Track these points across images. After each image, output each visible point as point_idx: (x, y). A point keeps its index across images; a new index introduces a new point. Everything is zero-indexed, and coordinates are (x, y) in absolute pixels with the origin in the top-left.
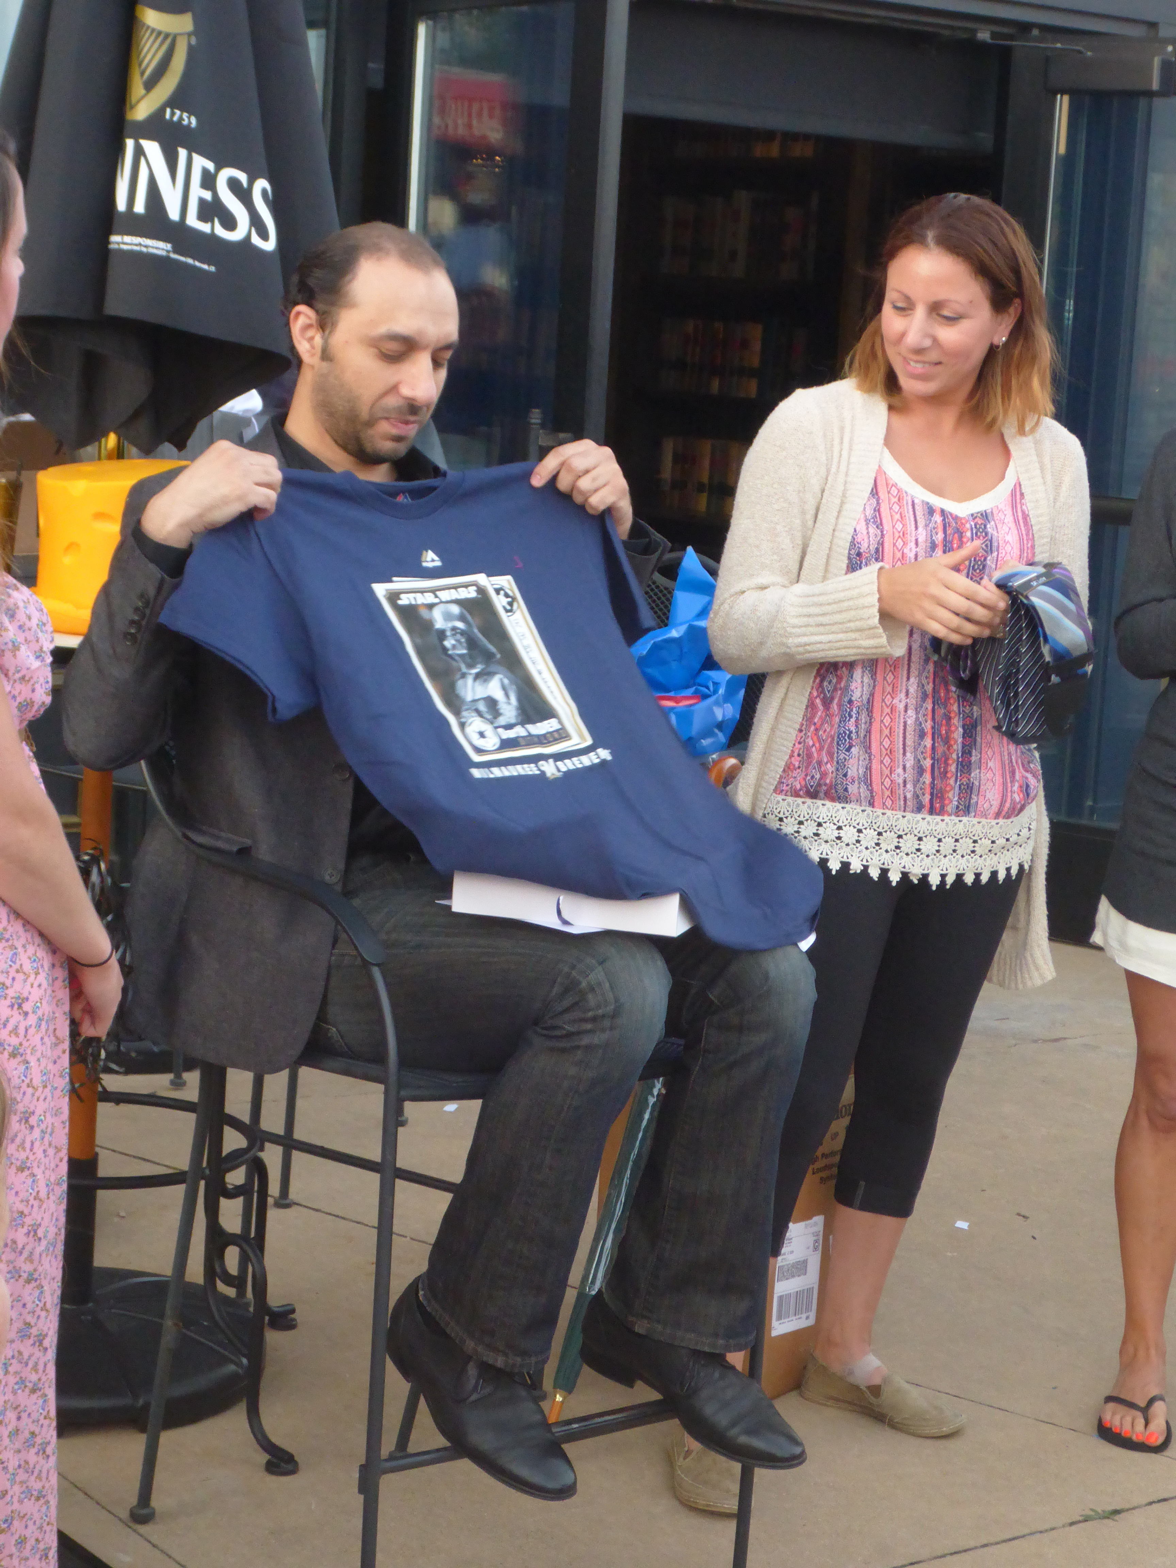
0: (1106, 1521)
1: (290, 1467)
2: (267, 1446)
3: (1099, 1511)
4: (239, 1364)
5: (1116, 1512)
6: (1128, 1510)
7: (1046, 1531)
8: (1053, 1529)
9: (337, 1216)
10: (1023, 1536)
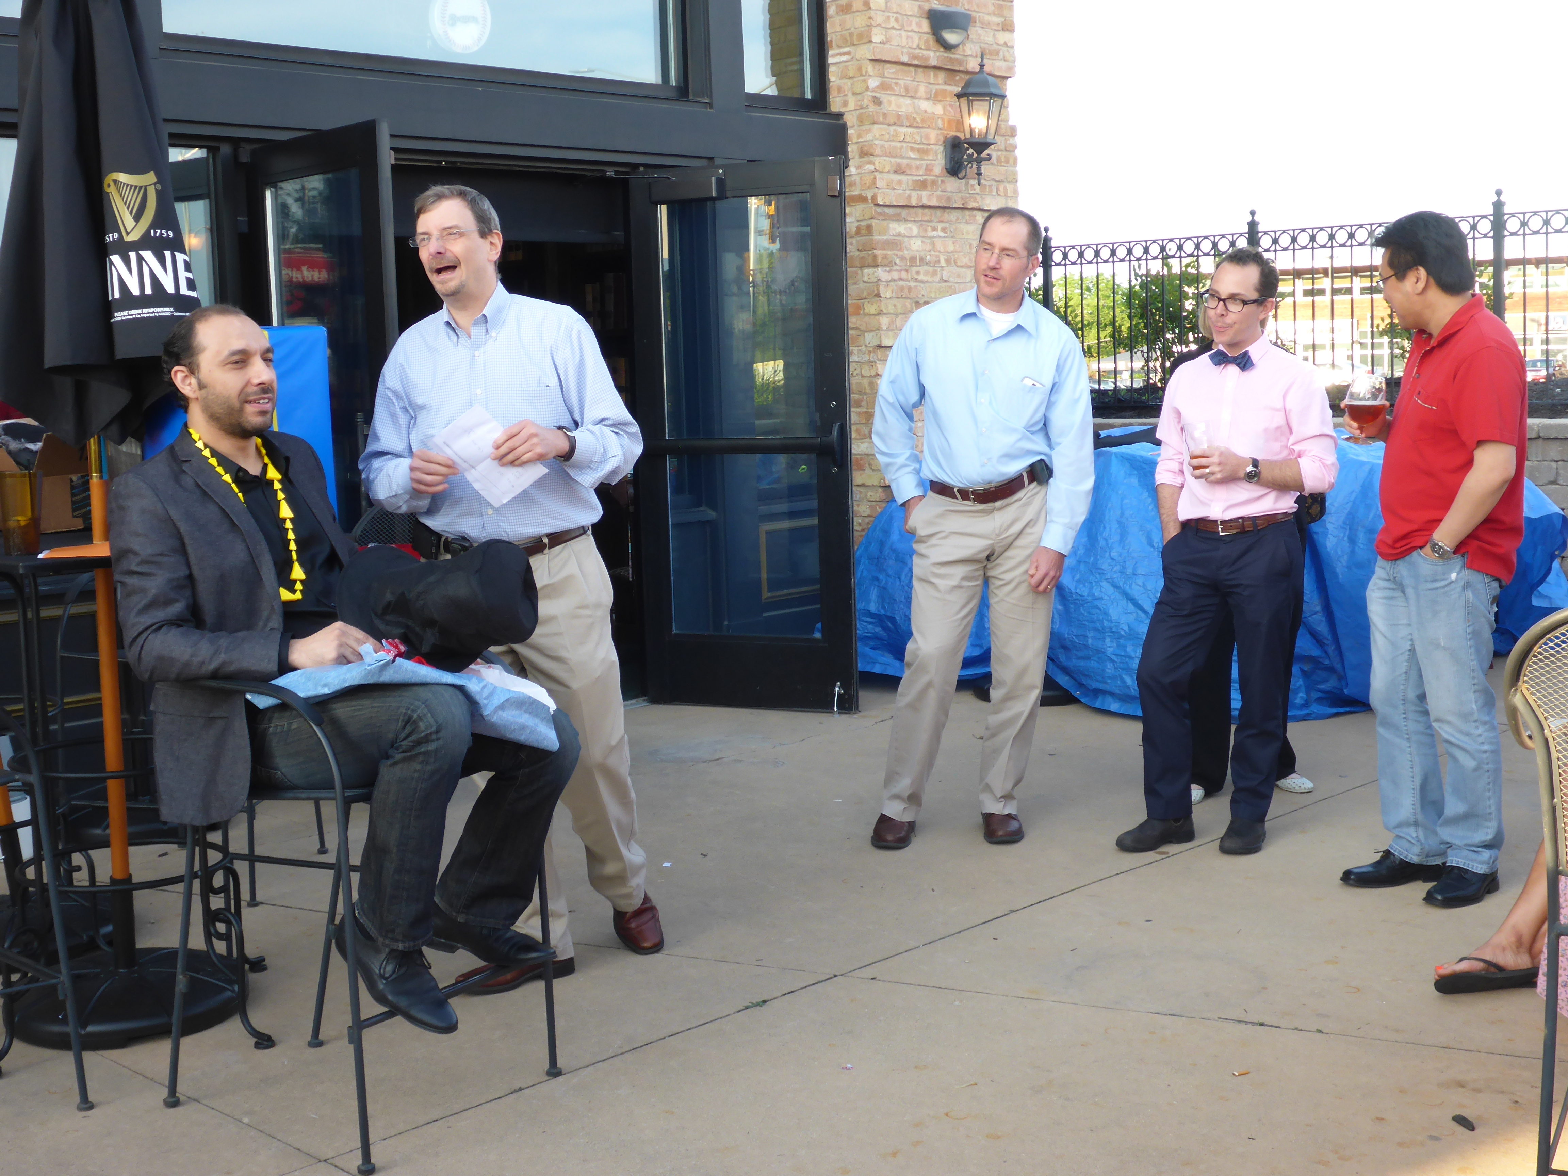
0: (758, 1007)
1: (270, 1043)
2: (255, 1033)
3: (755, 1002)
4: (233, 991)
5: (765, 1002)
6: (771, 1000)
7: (724, 1017)
8: (727, 1016)
9: (287, 907)
10: (711, 1021)
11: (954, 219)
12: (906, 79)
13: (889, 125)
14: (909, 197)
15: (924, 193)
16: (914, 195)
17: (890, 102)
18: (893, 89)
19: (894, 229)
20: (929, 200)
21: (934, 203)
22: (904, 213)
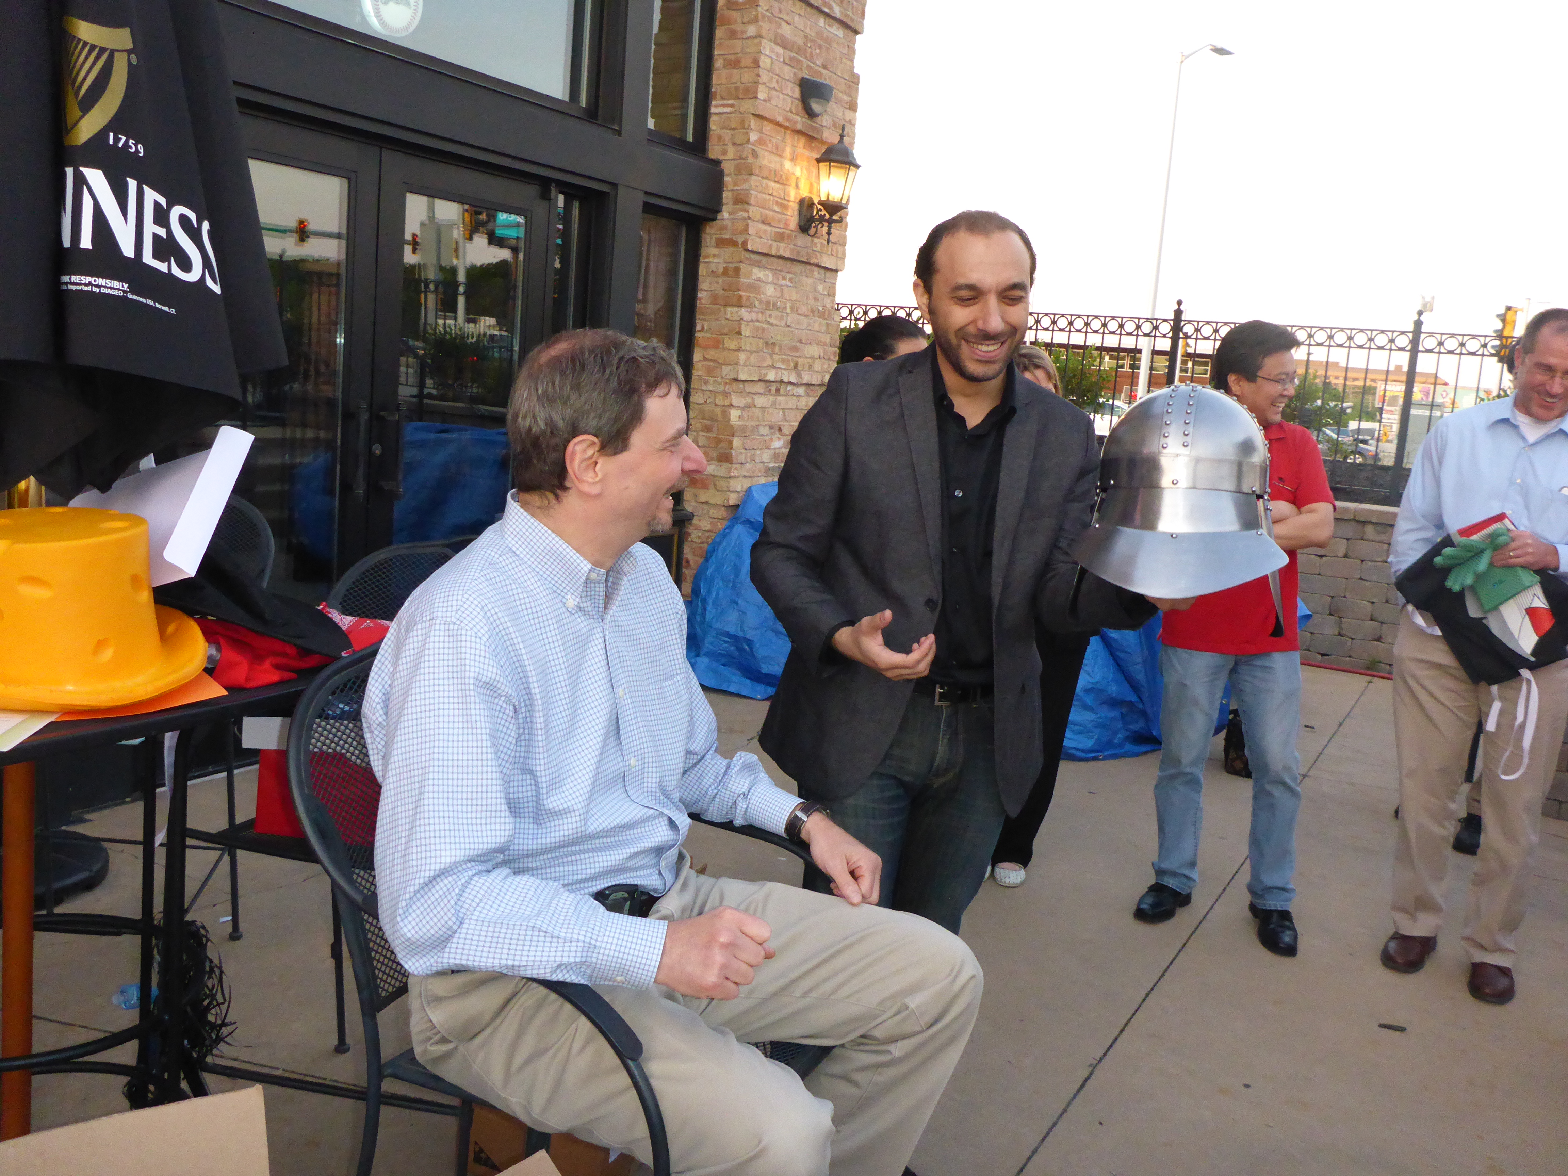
11: (799, 272)
12: (777, 138)
13: (762, 178)
14: (771, 246)
15: (782, 245)
16: (774, 244)
17: (764, 157)
18: (767, 146)
19: (756, 274)
20: (784, 251)
21: (787, 254)
22: (765, 260)
